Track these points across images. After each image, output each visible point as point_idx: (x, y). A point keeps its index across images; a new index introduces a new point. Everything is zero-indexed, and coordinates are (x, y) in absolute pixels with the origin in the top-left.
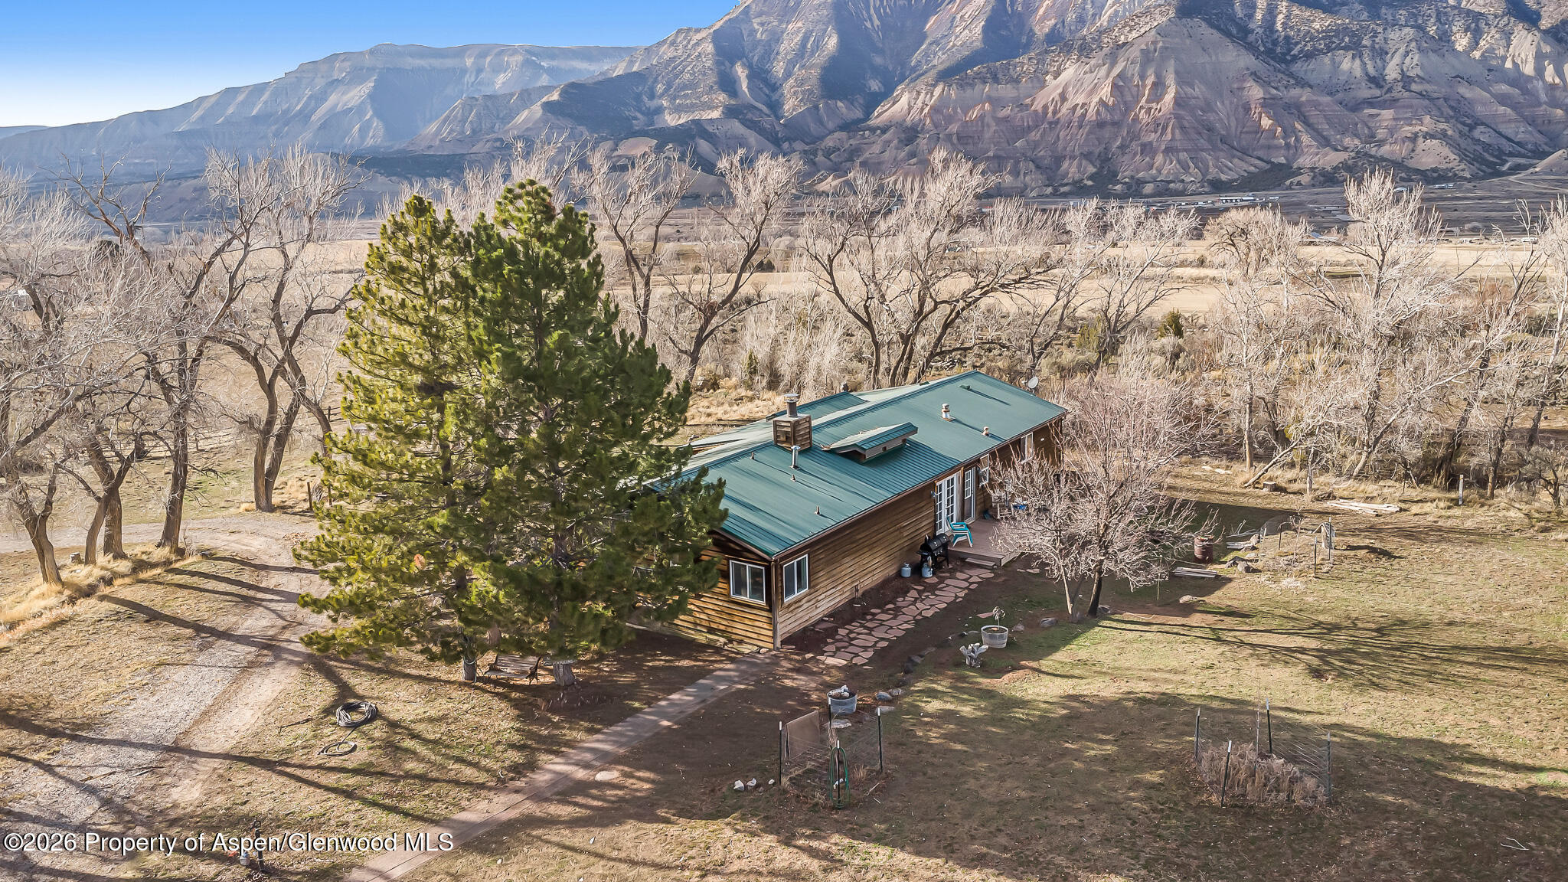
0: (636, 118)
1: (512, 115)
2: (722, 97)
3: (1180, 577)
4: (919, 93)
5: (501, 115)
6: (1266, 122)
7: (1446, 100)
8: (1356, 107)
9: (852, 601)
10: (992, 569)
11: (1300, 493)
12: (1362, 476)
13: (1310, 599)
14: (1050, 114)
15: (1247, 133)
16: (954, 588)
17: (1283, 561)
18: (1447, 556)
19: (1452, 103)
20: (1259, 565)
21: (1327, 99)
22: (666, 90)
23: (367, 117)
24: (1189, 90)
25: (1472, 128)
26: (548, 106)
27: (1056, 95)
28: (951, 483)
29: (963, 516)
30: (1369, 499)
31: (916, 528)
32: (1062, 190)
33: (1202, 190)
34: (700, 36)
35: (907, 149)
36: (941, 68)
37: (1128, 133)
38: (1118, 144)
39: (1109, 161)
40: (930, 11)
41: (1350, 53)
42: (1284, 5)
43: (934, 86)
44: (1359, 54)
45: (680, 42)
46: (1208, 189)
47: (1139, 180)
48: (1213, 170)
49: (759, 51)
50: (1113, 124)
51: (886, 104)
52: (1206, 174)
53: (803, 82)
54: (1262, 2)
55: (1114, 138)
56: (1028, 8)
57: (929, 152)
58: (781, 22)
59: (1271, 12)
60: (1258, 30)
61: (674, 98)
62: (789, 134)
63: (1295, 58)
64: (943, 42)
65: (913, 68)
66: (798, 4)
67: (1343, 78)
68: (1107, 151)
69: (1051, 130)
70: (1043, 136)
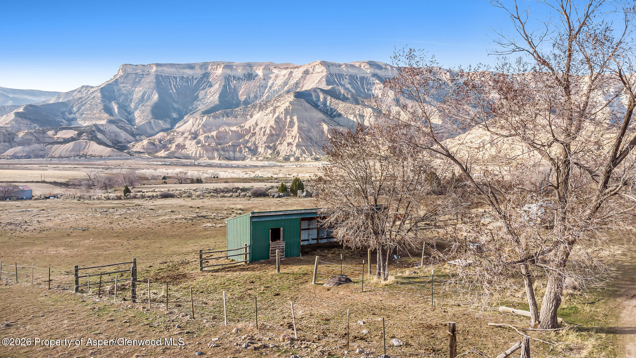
0: (62, 122)
2: (106, 115)
4: (197, 119)
14: (252, 130)
15: (323, 141)
22: (78, 111)
24: (302, 124)
26: (18, 114)
27: (254, 123)
32: (260, 158)
33: (312, 160)
34: (93, 90)
35: (195, 140)
36: (203, 110)
37: (282, 139)
38: (278, 142)
39: (275, 149)
40: (196, 88)
41: (353, 116)
42: (329, 98)
43: (203, 117)
44: (355, 116)
45: (84, 91)
46: (314, 160)
47: (288, 156)
48: (314, 153)
49: (122, 98)
50: (277, 135)
51: (181, 123)
52: (311, 155)
53: (143, 112)
54: (322, 96)
55: (277, 140)
56: (236, 91)
57: (205, 142)
58: (132, 87)
59: (325, 99)
60: (321, 105)
61: (82, 114)
62: (139, 132)
63: (334, 116)
64: (203, 100)
65: (191, 109)
66: (140, 80)
67: (351, 124)
68: (275, 145)
69: (253, 136)
70: (250, 138)
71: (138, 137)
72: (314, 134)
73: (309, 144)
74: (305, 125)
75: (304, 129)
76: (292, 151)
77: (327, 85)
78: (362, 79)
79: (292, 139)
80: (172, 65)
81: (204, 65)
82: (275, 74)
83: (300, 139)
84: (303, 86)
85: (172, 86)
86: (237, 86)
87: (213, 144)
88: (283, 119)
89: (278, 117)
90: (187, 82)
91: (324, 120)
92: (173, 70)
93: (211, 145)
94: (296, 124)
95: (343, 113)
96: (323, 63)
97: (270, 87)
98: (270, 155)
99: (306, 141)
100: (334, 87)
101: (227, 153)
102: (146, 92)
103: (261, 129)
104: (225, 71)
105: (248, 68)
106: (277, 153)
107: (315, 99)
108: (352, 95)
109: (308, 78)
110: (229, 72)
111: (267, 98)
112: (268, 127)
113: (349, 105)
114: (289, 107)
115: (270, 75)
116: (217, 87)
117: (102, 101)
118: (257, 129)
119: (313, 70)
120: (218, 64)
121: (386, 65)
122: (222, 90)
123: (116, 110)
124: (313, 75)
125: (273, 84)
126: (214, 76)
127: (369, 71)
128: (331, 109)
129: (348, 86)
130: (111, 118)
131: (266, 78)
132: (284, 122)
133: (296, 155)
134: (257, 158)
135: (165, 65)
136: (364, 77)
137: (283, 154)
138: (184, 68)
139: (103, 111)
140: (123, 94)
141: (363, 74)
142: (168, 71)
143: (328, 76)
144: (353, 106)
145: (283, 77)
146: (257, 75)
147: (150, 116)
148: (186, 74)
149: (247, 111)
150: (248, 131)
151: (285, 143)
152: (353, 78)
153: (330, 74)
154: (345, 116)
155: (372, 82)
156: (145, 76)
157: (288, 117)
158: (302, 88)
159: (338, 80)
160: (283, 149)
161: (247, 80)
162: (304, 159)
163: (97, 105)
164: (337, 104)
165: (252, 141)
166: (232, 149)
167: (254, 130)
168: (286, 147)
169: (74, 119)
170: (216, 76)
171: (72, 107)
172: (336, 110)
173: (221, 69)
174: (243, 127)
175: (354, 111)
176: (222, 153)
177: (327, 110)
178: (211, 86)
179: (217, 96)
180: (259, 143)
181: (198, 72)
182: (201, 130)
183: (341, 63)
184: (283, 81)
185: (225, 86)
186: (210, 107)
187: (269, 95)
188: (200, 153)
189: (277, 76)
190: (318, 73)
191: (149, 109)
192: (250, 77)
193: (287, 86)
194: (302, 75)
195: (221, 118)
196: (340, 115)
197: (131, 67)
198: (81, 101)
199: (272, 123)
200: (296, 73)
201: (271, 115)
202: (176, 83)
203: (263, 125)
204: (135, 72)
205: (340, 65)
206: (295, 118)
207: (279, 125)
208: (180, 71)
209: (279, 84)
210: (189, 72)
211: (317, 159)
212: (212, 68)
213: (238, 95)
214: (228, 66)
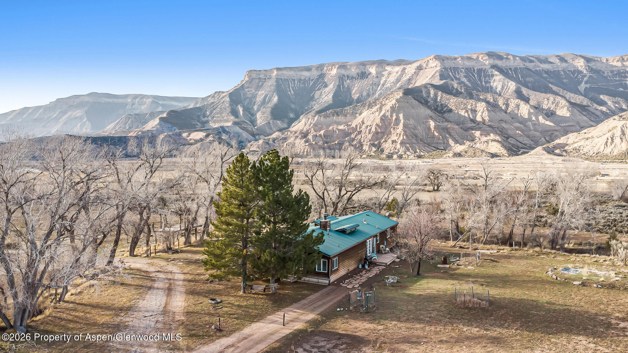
0: (197, 125)
1: (146, 122)
2: (232, 118)
3: (439, 268)
4: (309, 119)
5: (142, 122)
6: (436, 134)
7: (498, 128)
8: (467, 130)
9: (347, 274)
10: (385, 266)
11: (468, 248)
12: (485, 244)
13: (476, 271)
14: (358, 129)
15: (430, 138)
16: (375, 271)
17: (467, 263)
18: (511, 261)
19: (500, 130)
20: (461, 263)
21: (457, 127)
22: (210, 114)
23: (84, 121)
24: (408, 122)
25: (507, 138)
26: (162, 119)
27: (360, 121)
28: (370, 241)
29: (373, 252)
30: (488, 250)
31: (361, 254)
32: (363, 156)
33: (414, 158)
34: (224, 95)
35: (304, 139)
36: (317, 110)
37: (387, 136)
38: (383, 140)
39: (380, 146)
40: (313, 89)
41: (464, 111)
42: (440, 93)
43: (315, 116)
44: (467, 111)
45: (216, 97)
46: (416, 158)
47: (392, 153)
48: (418, 151)
49: (247, 101)
50: (381, 133)
51: (296, 122)
52: (415, 152)
53: (264, 113)
54: (432, 92)
55: (382, 138)
56: (349, 90)
57: (313, 141)
58: (256, 91)
59: (436, 95)
60: (431, 101)
61: (213, 117)
62: (258, 133)
63: (445, 112)
64: (318, 100)
65: (307, 109)
66: (262, 85)
67: (462, 119)
68: (380, 142)
69: (359, 134)
70: (356, 136)
71: (257, 137)
72: (420, 131)
73: (414, 141)
74: (412, 122)
75: (410, 126)
76: (396, 149)
77: (440, 80)
78: (480, 71)
79: (397, 136)
80: (291, 69)
81: (320, 67)
82: (388, 72)
83: (405, 137)
84: (416, 82)
85: (291, 88)
86: (350, 86)
87: (321, 143)
88: (389, 117)
89: (384, 115)
90: (304, 83)
91: (431, 117)
92: (292, 73)
93: (319, 144)
94: (402, 121)
95: (453, 108)
96: (437, 58)
97: (382, 84)
98: (374, 152)
99: (411, 138)
100: (446, 82)
101: (333, 152)
102: (268, 95)
103: (367, 127)
104: (339, 71)
105: (361, 67)
106: (381, 150)
107: (425, 96)
108: (466, 90)
109: (421, 74)
110: (343, 72)
111: (379, 95)
112: (374, 125)
113: (461, 100)
114: (395, 104)
115: (383, 73)
116: (331, 87)
117: (231, 105)
118: (364, 127)
119: (427, 65)
120: (333, 65)
121: (508, 54)
122: (336, 90)
123: (241, 113)
124: (427, 70)
125: (386, 81)
126: (329, 76)
127: (488, 62)
128: (442, 104)
129: (464, 80)
130: (237, 120)
131: (379, 75)
132: (390, 119)
133: (399, 153)
134: (361, 156)
135: (285, 68)
136: (482, 69)
137: (386, 152)
138: (302, 70)
139: (230, 114)
140: (248, 97)
141: (481, 65)
142: (287, 74)
143: (442, 71)
144: (465, 101)
145: (395, 74)
146: (370, 73)
147: (270, 117)
148: (304, 75)
149: (357, 109)
150: (355, 129)
151: (390, 141)
152: (469, 71)
153: (445, 68)
154: (456, 112)
155: (490, 74)
156: (267, 80)
157: (394, 114)
158: (415, 84)
159: (452, 74)
160: (388, 146)
161: (360, 79)
162: (407, 157)
163: (225, 109)
164: (449, 99)
165: (357, 139)
166: (338, 147)
167: (360, 128)
168: (391, 145)
169: (207, 122)
170: (331, 76)
171: (206, 111)
172: (446, 106)
173: (336, 69)
174: (350, 125)
175: (465, 106)
176: (328, 151)
177: (437, 106)
178: (326, 86)
179: (330, 96)
180: (364, 141)
181: (315, 74)
182: (312, 129)
183: (456, 56)
184: (396, 78)
185: (339, 86)
186: (324, 106)
187: (381, 93)
188: (307, 151)
189: (390, 74)
190: (432, 67)
191: (269, 110)
192: (363, 75)
193: (400, 83)
194: (414, 71)
195: (331, 118)
196: (450, 111)
197: (255, 72)
198: (213, 106)
199: (378, 121)
200: (409, 69)
201: (377, 113)
202: (294, 84)
203: (369, 123)
204: (258, 77)
205: (456, 59)
206: (401, 116)
207: (384, 122)
208: (298, 73)
209: (391, 82)
210: (306, 74)
211: (420, 157)
212: (327, 69)
213: (351, 94)
214: (343, 66)
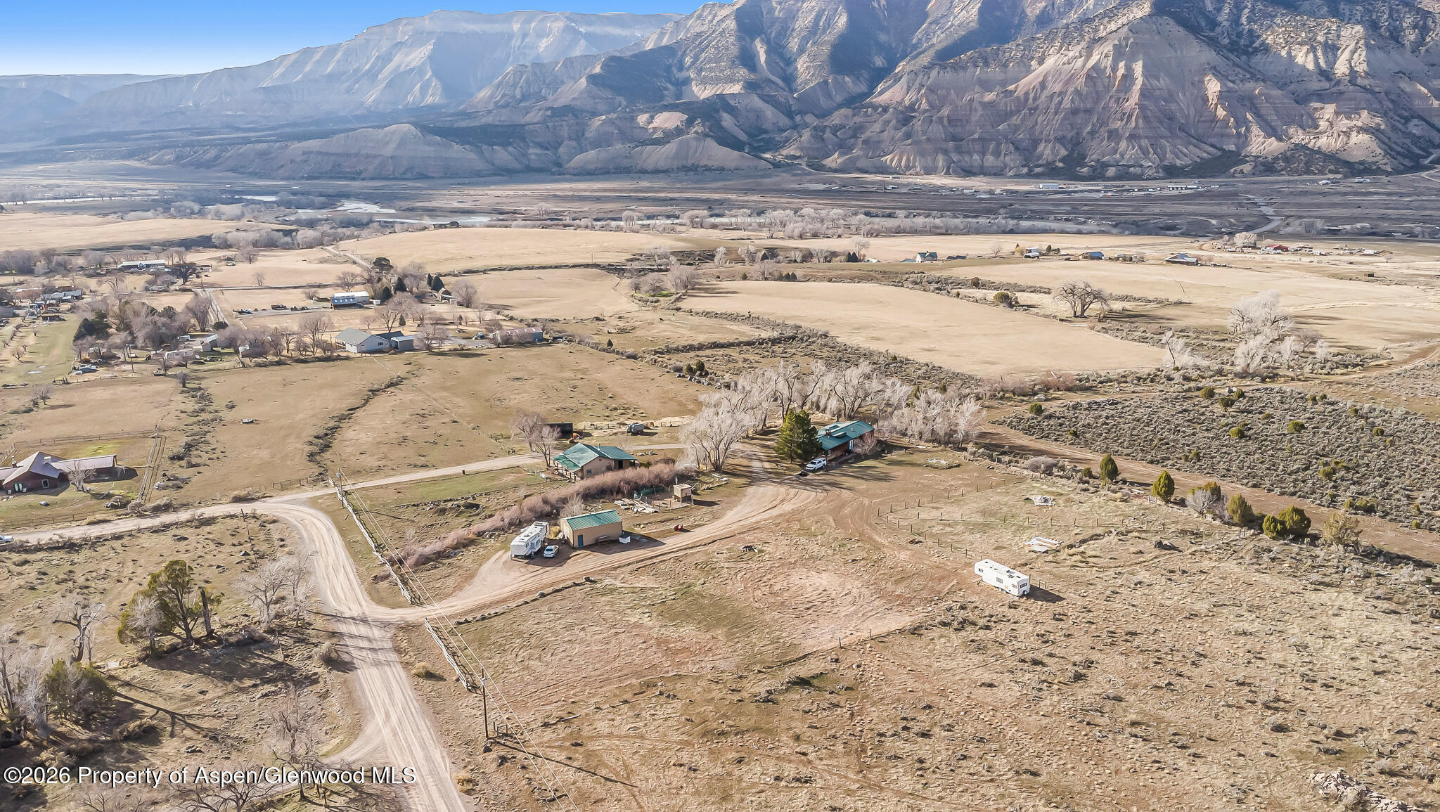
1: (558, 84)
2: (743, 72)
5: (548, 81)
6: (1221, 113)
7: (1387, 94)
8: (1303, 99)
14: (1030, 101)
15: (1203, 122)
19: (1393, 97)
21: (1278, 92)
22: (693, 63)
23: (427, 78)
24: (1155, 83)
25: (1406, 121)
26: (592, 79)
27: (1038, 81)
32: (1037, 170)
33: (1156, 175)
35: (903, 129)
37: (1098, 120)
38: (1088, 129)
39: (1079, 145)
41: (1305, 48)
44: (1313, 49)
46: (1161, 175)
47: (1104, 164)
50: (1085, 111)
51: (888, 81)
53: (814, 57)
55: (1086, 124)
57: (923, 134)
61: (700, 71)
62: (801, 108)
63: (1250, 53)
65: (915, 44)
68: (1078, 135)
69: (1031, 115)
70: (1024, 119)
71: (798, 119)
73: (1163, 131)
74: (1163, 82)
75: (1157, 93)
76: (1116, 152)
79: (1122, 121)
83: (1141, 121)
87: (940, 137)
88: (1109, 70)
89: (1096, 67)
91: (1213, 67)
93: (935, 141)
94: (1139, 82)
98: (1063, 160)
99: (1156, 125)
101: (967, 158)
102: (824, 11)
103: (1052, 97)
106: (1079, 156)
107: (1210, 7)
111: (1096, 3)
112: (1069, 93)
113: (1303, 18)
114: (1127, 38)
117: (739, 39)
118: (1043, 97)
123: (763, 58)
128: (1249, 32)
130: (752, 77)
132: (1109, 77)
133: (1123, 162)
134: (1031, 170)
137: (1092, 159)
139: (737, 62)
140: (778, 19)
144: (1312, 22)
147: (828, 68)
149: (1034, 47)
150: (1022, 103)
151: (1103, 132)
154: (1284, 52)
157: (1122, 64)
160: (1096, 147)
162: (1139, 172)
163: (727, 49)
165: (1026, 128)
166: (978, 147)
167: (1035, 100)
168: (1105, 142)
169: (687, 83)
171: (683, 55)
174: (1012, 93)
175: (1311, 35)
176: (955, 157)
177: (1239, 36)
179: (975, 9)
180: (1042, 132)
182: (924, 102)
186: (955, 38)
188: (908, 159)
191: (826, 49)
195: (970, 72)
198: (700, 43)
199: (1080, 81)
201: (1080, 61)
203: (1058, 88)
206: (1138, 67)
207: (1095, 86)
